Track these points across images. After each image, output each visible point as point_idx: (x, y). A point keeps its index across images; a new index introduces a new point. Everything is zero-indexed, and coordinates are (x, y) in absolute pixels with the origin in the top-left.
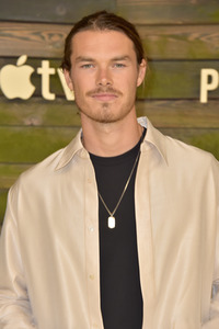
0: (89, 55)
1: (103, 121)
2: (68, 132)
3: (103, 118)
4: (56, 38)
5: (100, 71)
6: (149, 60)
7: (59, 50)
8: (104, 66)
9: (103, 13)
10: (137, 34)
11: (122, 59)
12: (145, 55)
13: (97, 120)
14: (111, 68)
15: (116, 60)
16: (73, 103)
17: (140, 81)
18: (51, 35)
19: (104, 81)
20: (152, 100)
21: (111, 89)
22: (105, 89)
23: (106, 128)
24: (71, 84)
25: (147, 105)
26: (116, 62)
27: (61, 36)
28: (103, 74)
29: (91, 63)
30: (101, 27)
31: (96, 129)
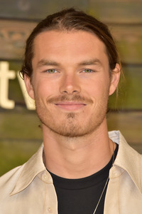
0: (53, 58)
1: (68, 135)
2: (28, 146)
3: (69, 131)
4: (17, 37)
5: (65, 77)
6: (124, 65)
7: (20, 51)
8: (70, 71)
9: (71, 10)
10: (109, 35)
11: (91, 63)
12: (120, 59)
13: (61, 134)
14: (78, 73)
15: (84, 64)
16: (34, 112)
17: (113, 89)
18: (11, 33)
19: (70, 88)
20: (127, 111)
21: (78, 97)
22: (71, 97)
23: (72, 143)
24: (32, 92)
25: (121, 117)
26: (84, 67)
27: (23, 34)
28: (69, 80)
29: (55, 67)
30: (67, 26)
31: (59, 144)
